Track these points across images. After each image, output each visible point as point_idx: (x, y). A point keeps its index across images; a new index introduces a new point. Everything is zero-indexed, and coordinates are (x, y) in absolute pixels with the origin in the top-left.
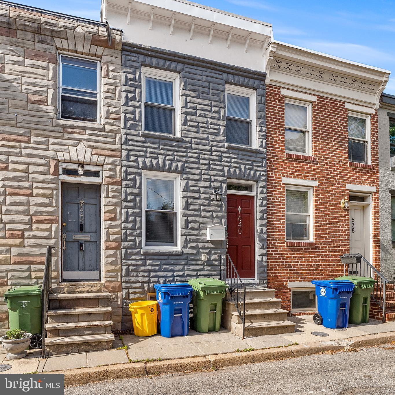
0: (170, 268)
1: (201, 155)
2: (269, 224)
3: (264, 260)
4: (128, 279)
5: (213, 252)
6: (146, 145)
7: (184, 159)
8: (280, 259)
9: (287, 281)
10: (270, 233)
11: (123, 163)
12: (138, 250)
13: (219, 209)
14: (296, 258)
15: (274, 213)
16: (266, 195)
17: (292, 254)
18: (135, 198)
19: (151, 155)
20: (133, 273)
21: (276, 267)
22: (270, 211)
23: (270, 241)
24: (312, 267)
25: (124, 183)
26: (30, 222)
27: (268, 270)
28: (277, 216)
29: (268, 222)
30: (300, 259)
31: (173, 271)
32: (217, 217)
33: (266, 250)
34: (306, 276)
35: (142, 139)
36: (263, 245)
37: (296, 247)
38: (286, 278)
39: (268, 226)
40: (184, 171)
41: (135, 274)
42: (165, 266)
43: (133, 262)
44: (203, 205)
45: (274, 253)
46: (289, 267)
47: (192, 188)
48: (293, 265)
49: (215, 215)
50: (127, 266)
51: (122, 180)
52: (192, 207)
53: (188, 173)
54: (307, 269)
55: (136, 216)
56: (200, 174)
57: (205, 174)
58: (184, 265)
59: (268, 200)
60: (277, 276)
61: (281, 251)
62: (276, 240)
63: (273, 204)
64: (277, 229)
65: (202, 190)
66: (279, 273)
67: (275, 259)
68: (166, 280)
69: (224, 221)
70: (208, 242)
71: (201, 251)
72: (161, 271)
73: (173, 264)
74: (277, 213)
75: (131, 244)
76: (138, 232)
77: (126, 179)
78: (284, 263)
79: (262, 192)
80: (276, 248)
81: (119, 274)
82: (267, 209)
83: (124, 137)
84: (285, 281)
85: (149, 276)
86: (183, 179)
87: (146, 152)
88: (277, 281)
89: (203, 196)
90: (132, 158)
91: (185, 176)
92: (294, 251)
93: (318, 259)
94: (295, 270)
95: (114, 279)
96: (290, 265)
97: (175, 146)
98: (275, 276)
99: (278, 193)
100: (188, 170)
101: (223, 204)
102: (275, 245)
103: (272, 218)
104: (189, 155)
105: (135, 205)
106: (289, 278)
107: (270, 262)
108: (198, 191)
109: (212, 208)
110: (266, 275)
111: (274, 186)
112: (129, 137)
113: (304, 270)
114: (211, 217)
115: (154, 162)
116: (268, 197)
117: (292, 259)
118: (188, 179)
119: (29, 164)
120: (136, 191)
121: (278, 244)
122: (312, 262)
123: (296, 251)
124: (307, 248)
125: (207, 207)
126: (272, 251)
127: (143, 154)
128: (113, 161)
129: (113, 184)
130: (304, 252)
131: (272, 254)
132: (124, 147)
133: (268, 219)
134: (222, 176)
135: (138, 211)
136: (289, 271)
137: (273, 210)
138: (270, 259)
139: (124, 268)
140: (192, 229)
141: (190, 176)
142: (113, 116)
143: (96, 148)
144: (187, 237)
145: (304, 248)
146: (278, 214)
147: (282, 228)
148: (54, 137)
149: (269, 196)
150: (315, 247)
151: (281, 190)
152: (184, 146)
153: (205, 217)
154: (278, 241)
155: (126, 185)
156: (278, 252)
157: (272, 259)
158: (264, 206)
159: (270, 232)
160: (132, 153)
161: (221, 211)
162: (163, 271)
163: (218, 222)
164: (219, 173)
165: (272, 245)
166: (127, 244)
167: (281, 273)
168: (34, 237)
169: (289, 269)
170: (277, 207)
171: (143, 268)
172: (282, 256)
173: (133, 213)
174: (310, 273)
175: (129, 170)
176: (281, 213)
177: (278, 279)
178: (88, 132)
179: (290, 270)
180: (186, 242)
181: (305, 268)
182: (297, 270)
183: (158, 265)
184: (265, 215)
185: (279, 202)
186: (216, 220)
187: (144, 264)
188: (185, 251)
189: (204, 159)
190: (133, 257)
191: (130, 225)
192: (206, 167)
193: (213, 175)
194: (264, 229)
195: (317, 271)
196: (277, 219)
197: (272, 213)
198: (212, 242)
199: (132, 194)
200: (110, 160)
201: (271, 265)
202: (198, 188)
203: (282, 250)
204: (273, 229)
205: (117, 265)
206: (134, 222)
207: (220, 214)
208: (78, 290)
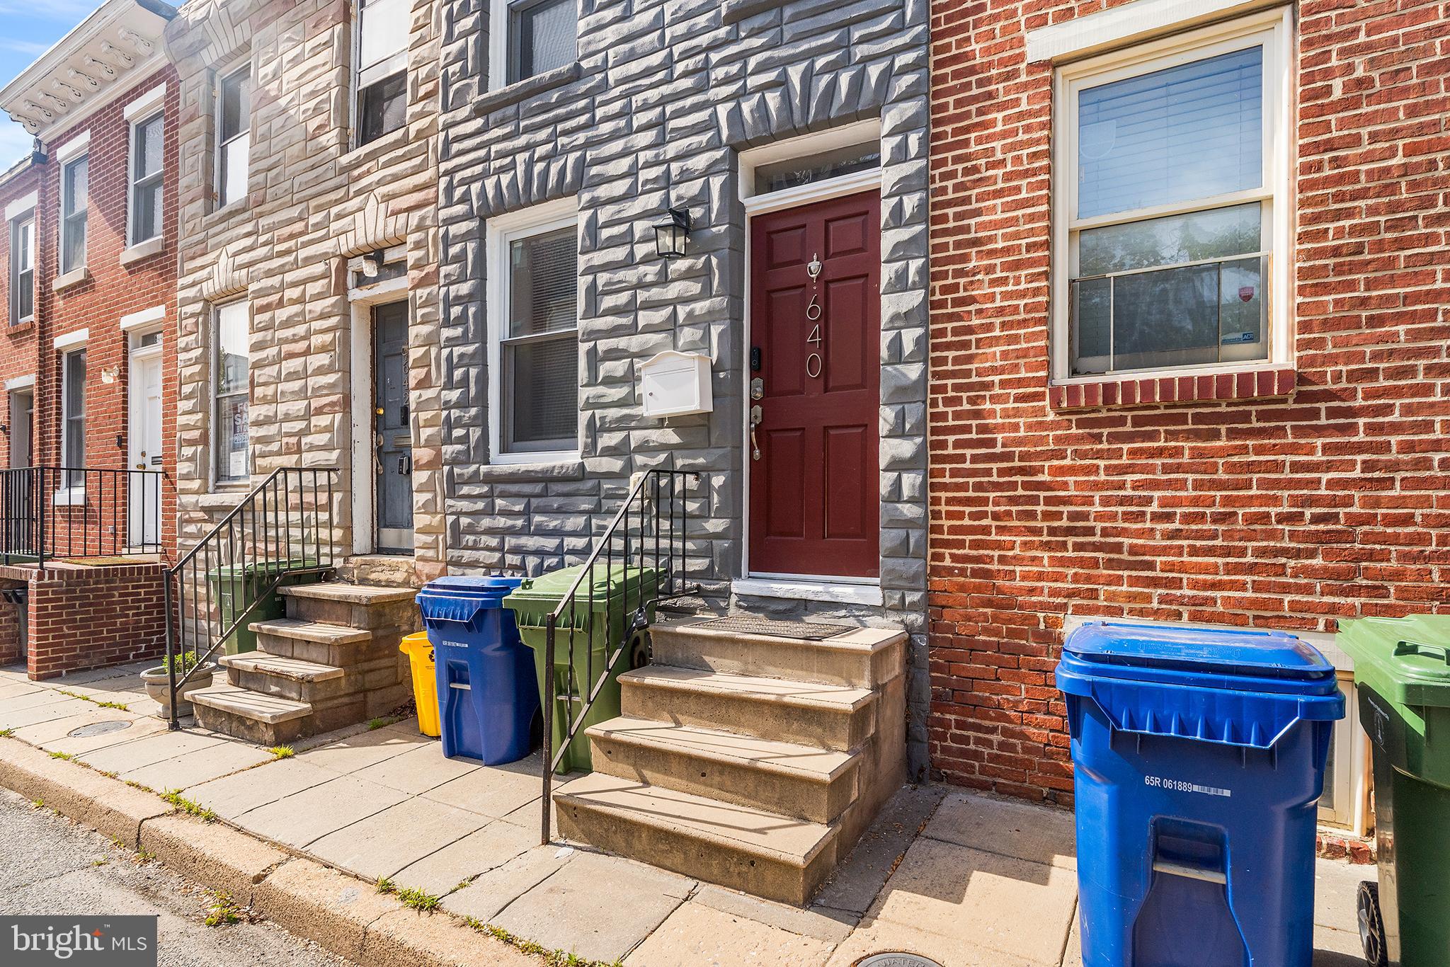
0: (553, 524)
1: (634, 98)
2: (942, 304)
3: (906, 492)
4: (456, 553)
5: (679, 463)
6: (486, 137)
7: (581, 138)
8: (1013, 486)
9: (1063, 607)
10: (951, 354)
11: (443, 214)
12: (474, 467)
13: (695, 288)
14: (1129, 478)
15: (976, 242)
16: (921, 163)
17: (1099, 455)
18: (465, 311)
19: (498, 163)
20: (468, 537)
21: (986, 530)
22: (951, 240)
23: (950, 394)
24: (1271, 535)
25: (444, 270)
26: (307, 415)
27: (934, 543)
28: (992, 253)
29: (938, 297)
30: (1155, 485)
31: (558, 533)
32: (692, 320)
33: (919, 440)
34: (1214, 586)
35: (479, 122)
36: (901, 417)
37: (1129, 415)
38: (1054, 592)
39: (935, 319)
40: (585, 178)
41: (470, 539)
42: (537, 519)
43: (464, 505)
44: (641, 285)
45: (968, 452)
46: (1070, 531)
47: (605, 233)
48: (1100, 517)
49: (682, 311)
50: (455, 517)
51: (439, 267)
52: (608, 302)
53: (596, 180)
54: (1219, 542)
55: (468, 366)
56: (632, 172)
57: (648, 165)
58: (590, 513)
59: (938, 184)
60: (987, 574)
61: (1020, 442)
62: (987, 386)
63: (967, 200)
64: (989, 327)
65: (640, 227)
66: (1002, 560)
67: (979, 487)
68: (542, 562)
69: (715, 330)
70: (661, 423)
71: (639, 459)
72: (529, 534)
73: (560, 511)
74: (991, 239)
75: (459, 452)
76: (473, 411)
77: (446, 262)
78: (1040, 509)
79: (900, 155)
80: (983, 429)
81: (441, 537)
82: (935, 234)
83: (442, 136)
84: (1044, 607)
85: (500, 548)
86: (583, 209)
87: (487, 159)
88: (989, 603)
89: (641, 250)
90: (458, 193)
91: (586, 197)
92: (1113, 438)
93: (1325, 477)
94: (1118, 548)
95: (431, 553)
96: (1084, 516)
97: (559, 104)
98: (975, 573)
99: (999, 127)
100: (594, 170)
101: (714, 261)
102: (977, 414)
103: (959, 273)
104: (600, 113)
105: (466, 332)
106: (1071, 594)
107: (949, 501)
108: (627, 239)
109: (673, 290)
110: (915, 566)
111: (975, 99)
112: (453, 132)
113: (1194, 551)
114: (671, 327)
115: (505, 179)
116: (937, 172)
117: (1097, 486)
118: (595, 204)
119: (304, 282)
120: (465, 288)
121: (998, 407)
122: (1276, 501)
123: (1130, 437)
124: (1223, 409)
125: (654, 290)
126: (957, 444)
127: (478, 169)
128: (423, 219)
129: (421, 283)
130: (1197, 435)
131: (961, 458)
132: (444, 166)
133: (938, 284)
134: (710, 147)
135: (470, 349)
136: (1070, 554)
137: (967, 229)
138: (945, 487)
139: (450, 519)
140: (610, 381)
141: (603, 192)
142: (422, 91)
143: (394, 196)
144: (594, 414)
145: (1190, 411)
146: (1000, 245)
147: (1022, 316)
148: (338, 202)
149: (943, 162)
150: (1301, 397)
151: (1024, 106)
152: (583, 88)
153: (650, 329)
154: (997, 391)
155: (446, 276)
156: (999, 449)
157: (964, 487)
158: (909, 224)
159: (948, 346)
160: (458, 176)
161: (706, 293)
162: (534, 534)
163: (693, 342)
164: (695, 140)
165: (957, 416)
166: (448, 450)
167: (1017, 560)
168: (312, 448)
169: (1071, 540)
170: (993, 209)
171: (486, 522)
172: (1022, 471)
173: (462, 356)
174: (1251, 569)
175: (454, 230)
176: (1017, 236)
177: (1000, 591)
178: (383, 159)
179: (1079, 547)
180: (594, 430)
181: (1200, 535)
182: (1133, 550)
183: (519, 514)
184: (914, 265)
185: (1008, 177)
186: (688, 335)
187: (490, 511)
188: (593, 464)
189: (646, 107)
190: (465, 490)
191: (454, 395)
192: (649, 137)
193: (677, 158)
194: (910, 337)
195: (1318, 562)
196: (990, 269)
197: (958, 245)
198: (677, 422)
199: (459, 300)
200: (415, 218)
201: (950, 515)
202: (624, 228)
203: (1022, 433)
204: (970, 330)
205: (436, 513)
206: (465, 381)
207: (700, 307)
208: (373, 576)
